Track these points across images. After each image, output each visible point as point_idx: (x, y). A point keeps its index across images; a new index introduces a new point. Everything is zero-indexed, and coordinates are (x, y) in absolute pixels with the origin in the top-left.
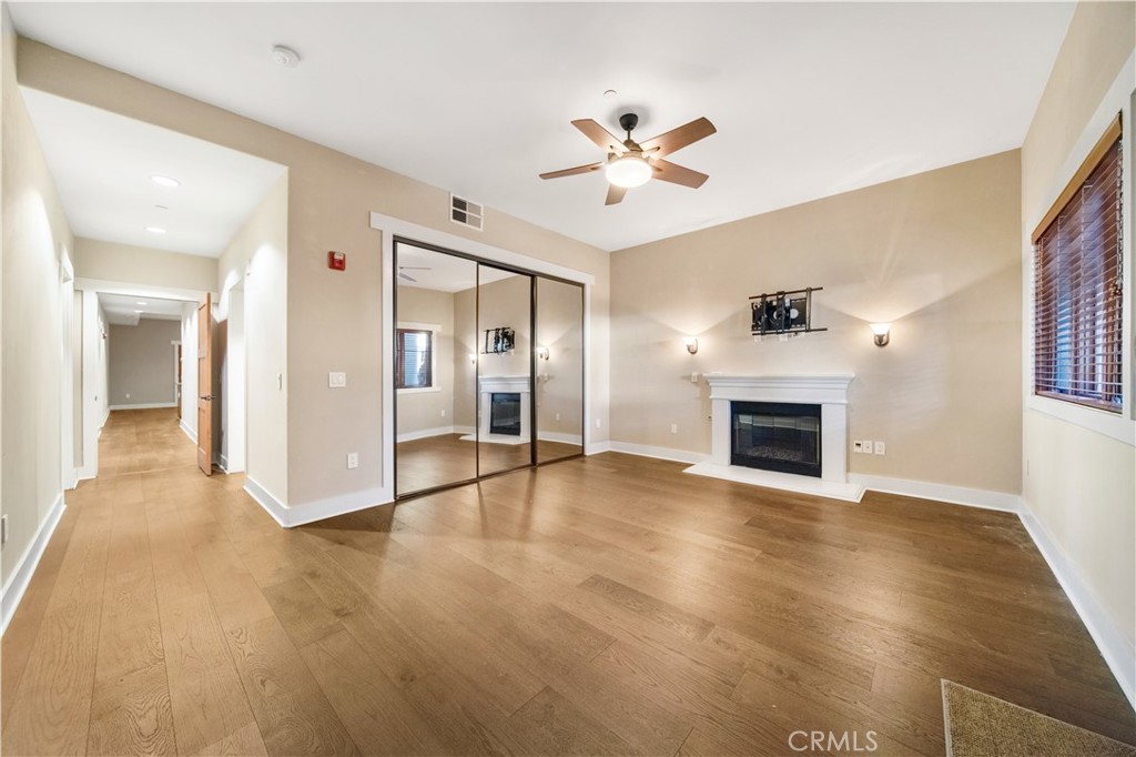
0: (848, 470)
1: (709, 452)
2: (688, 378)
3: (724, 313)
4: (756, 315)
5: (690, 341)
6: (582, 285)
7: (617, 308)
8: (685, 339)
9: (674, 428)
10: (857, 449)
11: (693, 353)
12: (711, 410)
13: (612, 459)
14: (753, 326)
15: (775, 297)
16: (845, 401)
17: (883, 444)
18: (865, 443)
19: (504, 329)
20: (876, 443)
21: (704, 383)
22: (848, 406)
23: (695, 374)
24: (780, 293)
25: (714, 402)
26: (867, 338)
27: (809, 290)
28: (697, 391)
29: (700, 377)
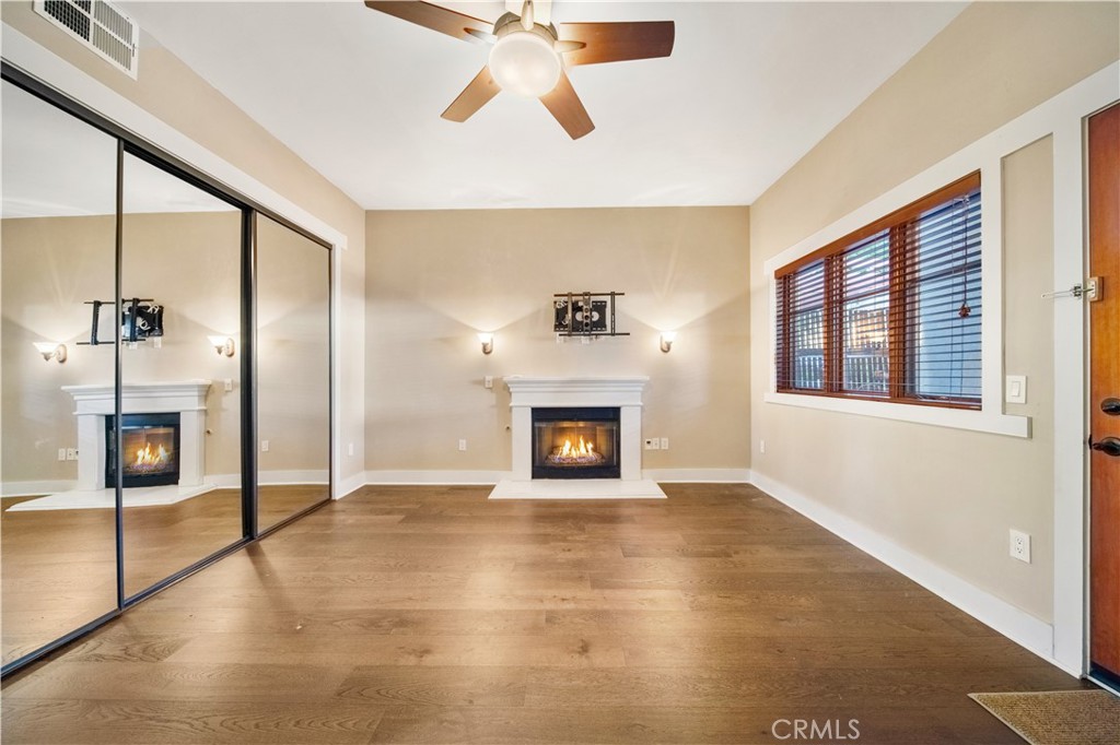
0: (642, 468)
1: (509, 467)
2: (482, 382)
3: (525, 308)
4: (560, 314)
5: (485, 338)
6: (329, 247)
7: (374, 289)
8: (479, 335)
9: (463, 446)
10: (648, 447)
11: (487, 353)
12: (510, 420)
13: (370, 496)
14: (556, 326)
15: (581, 298)
16: (641, 404)
17: (667, 440)
18: (653, 441)
19: (136, 301)
20: (663, 439)
21: (503, 390)
22: (642, 407)
23: (489, 378)
24: (586, 294)
25: (514, 410)
26: (655, 345)
27: (613, 294)
28: (491, 398)
29: (495, 381)
